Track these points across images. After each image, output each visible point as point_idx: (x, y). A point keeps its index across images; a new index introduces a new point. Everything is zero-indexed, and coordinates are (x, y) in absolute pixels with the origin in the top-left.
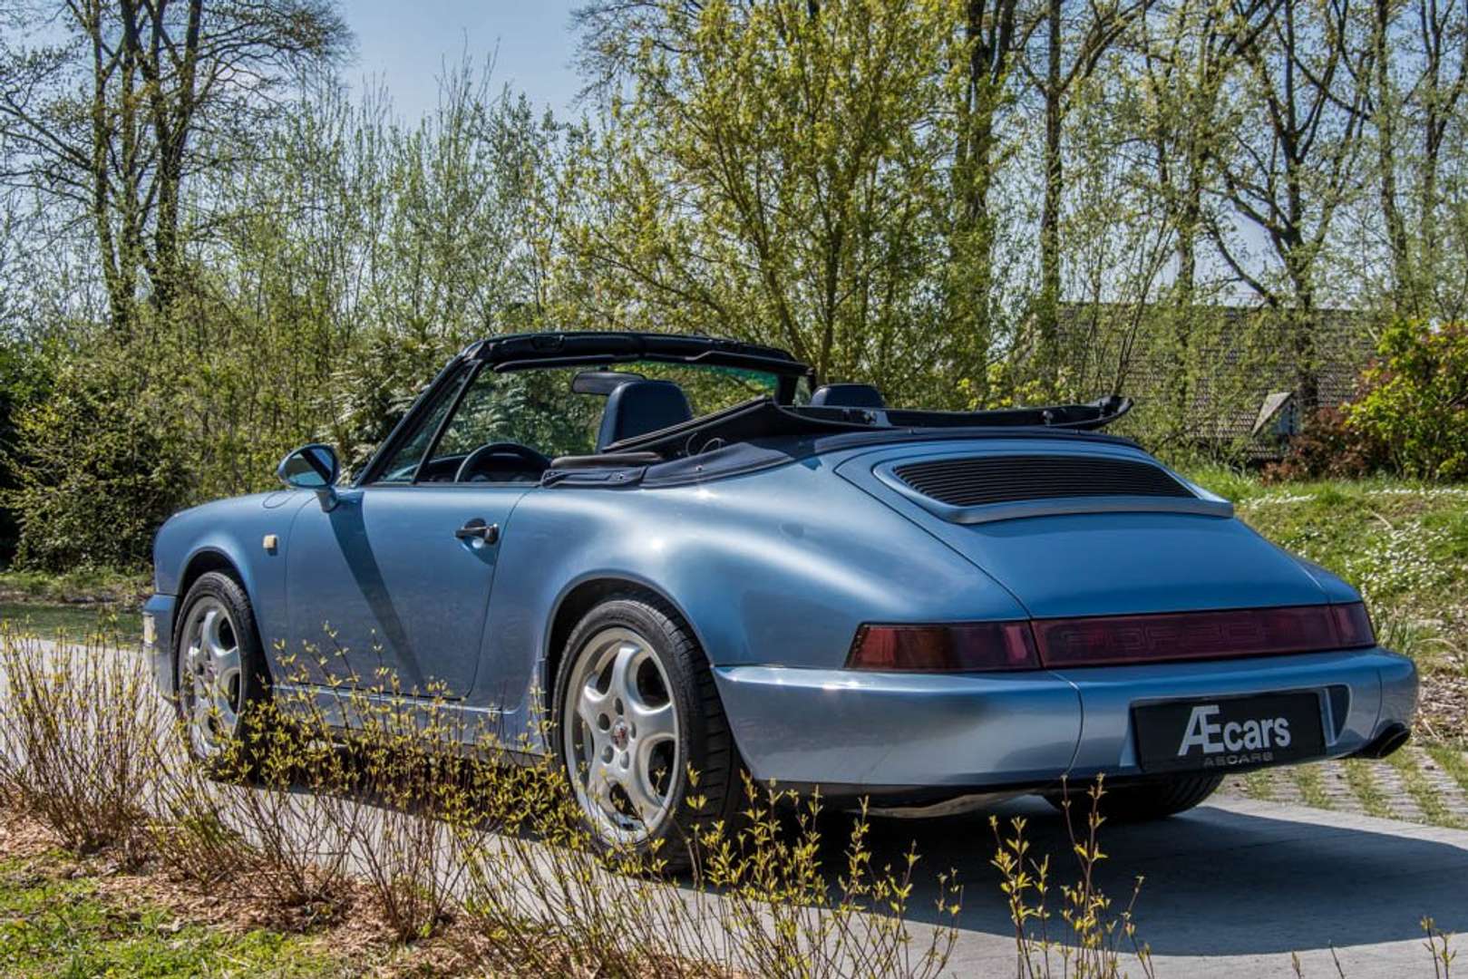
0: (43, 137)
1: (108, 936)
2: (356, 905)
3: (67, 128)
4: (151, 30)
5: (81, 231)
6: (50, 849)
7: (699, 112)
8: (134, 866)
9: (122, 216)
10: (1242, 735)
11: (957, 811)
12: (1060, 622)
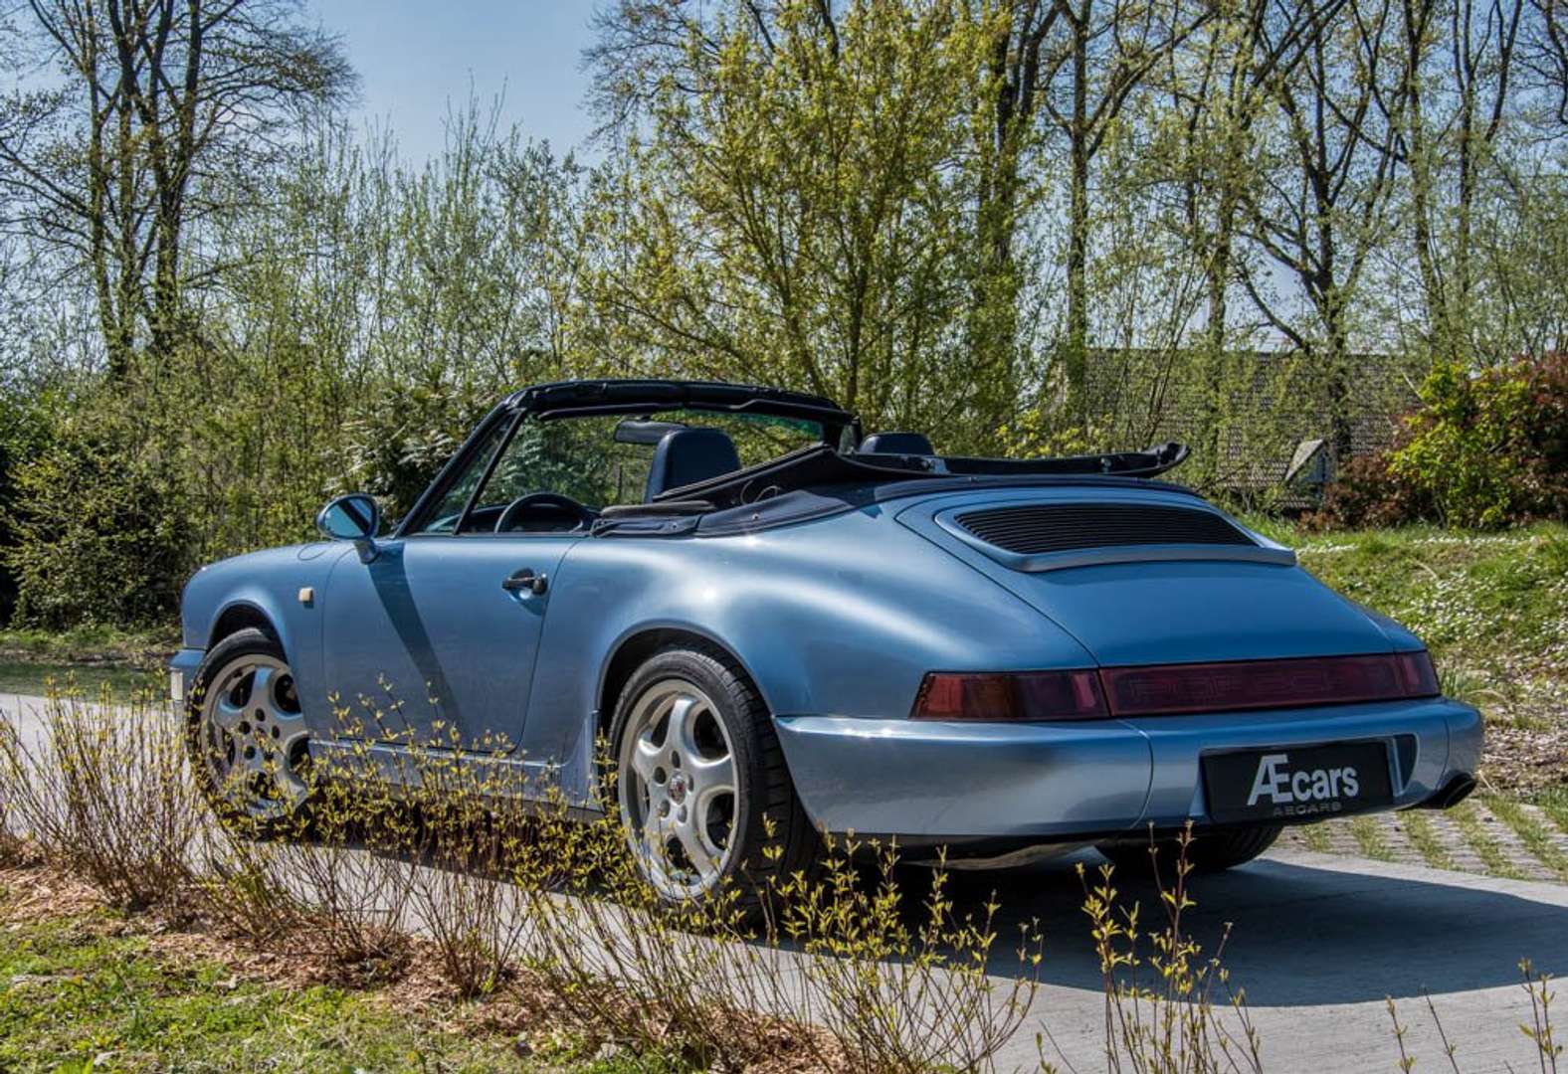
0: (38, 184)
1: (166, 992)
2: (414, 961)
3: (63, 174)
4: (149, 72)
5: (76, 280)
6: (96, 907)
7: (719, 153)
8: (184, 923)
9: (119, 263)
10: (1312, 783)
11: (1022, 863)
12: (1127, 671)
